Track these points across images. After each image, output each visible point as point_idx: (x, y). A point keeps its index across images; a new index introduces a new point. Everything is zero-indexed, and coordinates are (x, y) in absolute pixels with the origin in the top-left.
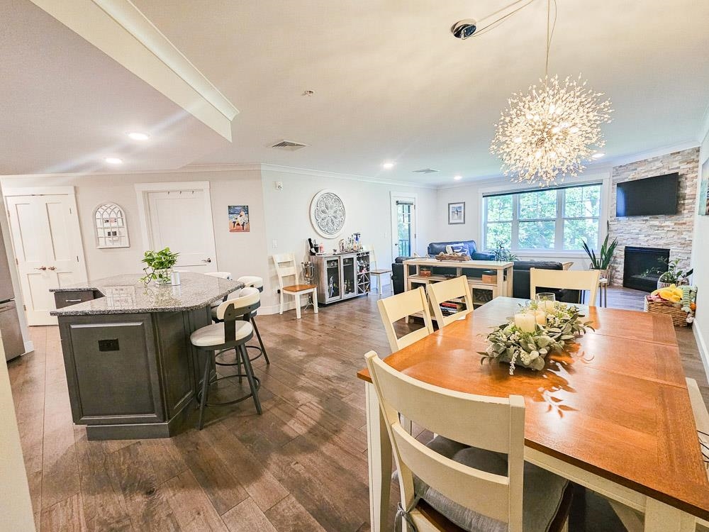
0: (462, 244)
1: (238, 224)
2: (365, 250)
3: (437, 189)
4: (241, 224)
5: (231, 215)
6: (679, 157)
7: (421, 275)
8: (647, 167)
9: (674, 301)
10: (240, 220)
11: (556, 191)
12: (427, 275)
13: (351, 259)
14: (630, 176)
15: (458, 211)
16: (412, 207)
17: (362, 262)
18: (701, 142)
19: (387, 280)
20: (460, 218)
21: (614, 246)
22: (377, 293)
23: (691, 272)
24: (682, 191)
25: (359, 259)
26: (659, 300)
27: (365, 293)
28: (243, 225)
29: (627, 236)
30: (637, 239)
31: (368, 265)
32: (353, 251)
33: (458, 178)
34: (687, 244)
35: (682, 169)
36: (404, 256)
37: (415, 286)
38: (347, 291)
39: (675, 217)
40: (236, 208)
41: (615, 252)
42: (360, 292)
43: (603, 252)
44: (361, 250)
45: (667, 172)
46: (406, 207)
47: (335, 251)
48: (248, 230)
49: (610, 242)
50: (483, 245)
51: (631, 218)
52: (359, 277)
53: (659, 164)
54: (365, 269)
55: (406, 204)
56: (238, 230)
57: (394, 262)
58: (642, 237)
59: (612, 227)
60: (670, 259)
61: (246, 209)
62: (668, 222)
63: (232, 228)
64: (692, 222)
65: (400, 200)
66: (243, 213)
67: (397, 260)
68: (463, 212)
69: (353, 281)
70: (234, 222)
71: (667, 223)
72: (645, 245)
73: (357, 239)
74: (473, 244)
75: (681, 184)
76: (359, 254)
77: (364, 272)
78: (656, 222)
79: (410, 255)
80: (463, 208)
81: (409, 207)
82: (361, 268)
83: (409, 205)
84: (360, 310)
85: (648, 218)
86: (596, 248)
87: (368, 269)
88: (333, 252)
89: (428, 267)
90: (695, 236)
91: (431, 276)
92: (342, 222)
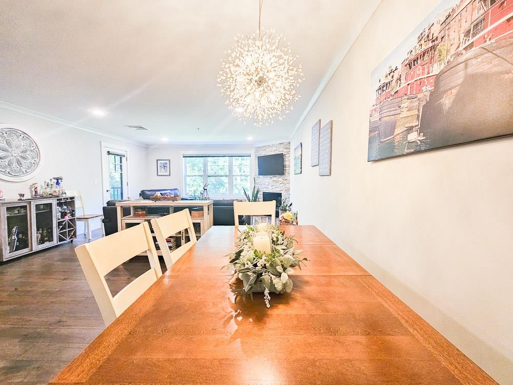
0: (169, 191)
2: (69, 195)
3: (147, 148)
6: (282, 146)
7: (136, 215)
8: (271, 149)
9: (289, 220)
11: (227, 158)
12: (143, 215)
13: (50, 206)
14: (263, 153)
15: (164, 166)
16: (124, 159)
17: (65, 207)
18: (291, 138)
19: (97, 225)
20: (166, 171)
21: (258, 192)
22: (85, 238)
23: (291, 204)
24: (285, 163)
25: (60, 204)
26: (283, 220)
27: (68, 240)
29: (263, 187)
30: (268, 188)
31: (73, 211)
32: (51, 196)
33: (165, 140)
34: (288, 190)
35: (284, 152)
36: (116, 199)
37: (129, 225)
38: (42, 241)
39: (283, 176)
41: (259, 195)
42: (61, 239)
43: (253, 196)
44: (64, 195)
45: (278, 153)
46: (118, 158)
47: (22, 195)
49: (256, 190)
50: (184, 192)
51: (265, 177)
52: (60, 224)
53: (275, 148)
54: (69, 215)
55: (117, 155)
57: (106, 205)
58: (270, 187)
59: (257, 181)
60: (282, 198)
64: (289, 179)
65: (111, 151)
67: (108, 203)
68: (168, 167)
69: (51, 228)
71: (280, 179)
72: (271, 191)
73: (58, 183)
74: (177, 191)
75: (285, 160)
76: (61, 199)
77: (67, 218)
78: (275, 179)
79: (122, 199)
80: (168, 164)
81: (121, 158)
82: (63, 215)
83: (121, 156)
84: (61, 260)
85: (272, 176)
86: (250, 193)
87: (73, 215)
88: (19, 197)
89: (143, 208)
90: (291, 186)
91: (146, 216)
92: (36, 164)
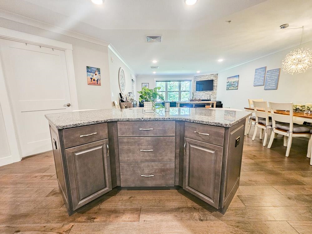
1: (94, 80)
3: (136, 77)
4: (96, 80)
5: (89, 73)
6: (213, 76)
8: (205, 77)
10: (95, 77)
14: (199, 80)
15: (146, 86)
16: (134, 83)
18: (218, 72)
28: (97, 81)
29: (198, 97)
33: (154, 73)
34: (215, 98)
35: (214, 79)
39: (212, 91)
40: (92, 69)
45: (210, 79)
48: (100, 85)
51: (200, 92)
53: (207, 77)
56: (94, 84)
58: (203, 97)
59: (194, 94)
61: (98, 70)
62: (210, 93)
63: (90, 82)
64: (216, 92)
65: (133, 79)
66: (97, 73)
68: (148, 87)
70: (91, 79)
73: (130, 95)
75: (213, 83)
78: (207, 93)
85: (205, 91)
